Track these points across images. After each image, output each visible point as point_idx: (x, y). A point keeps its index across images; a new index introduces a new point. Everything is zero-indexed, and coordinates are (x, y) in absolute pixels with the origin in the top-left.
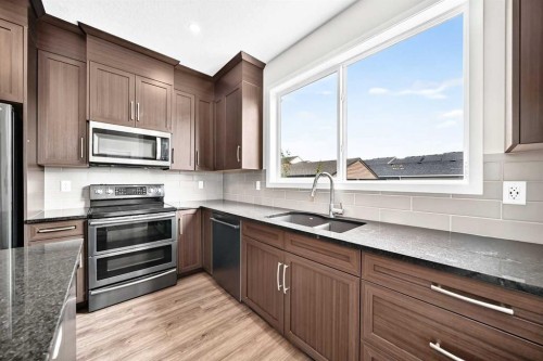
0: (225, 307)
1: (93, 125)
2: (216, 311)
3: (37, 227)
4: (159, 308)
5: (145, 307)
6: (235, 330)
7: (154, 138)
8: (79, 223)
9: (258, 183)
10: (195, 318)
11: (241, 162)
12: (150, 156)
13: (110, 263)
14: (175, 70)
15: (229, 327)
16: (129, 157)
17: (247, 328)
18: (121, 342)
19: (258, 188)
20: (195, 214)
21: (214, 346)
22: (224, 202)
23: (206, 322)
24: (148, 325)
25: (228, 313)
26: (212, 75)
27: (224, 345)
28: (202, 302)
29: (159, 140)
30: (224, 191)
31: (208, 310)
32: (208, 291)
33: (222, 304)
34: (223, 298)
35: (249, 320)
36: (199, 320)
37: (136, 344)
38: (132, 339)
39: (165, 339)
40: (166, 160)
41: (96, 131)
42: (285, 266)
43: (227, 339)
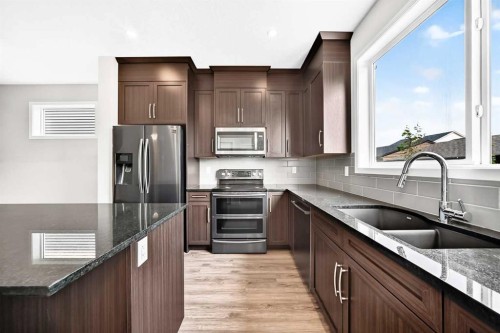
0: (297, 290)
1: (218, 130)
2: (287, 290)
3: (192, 194)
4: (248, 267)
5: (241, 262)
6: (296, 316)
7: (252, 133)
8: (208, 194)
9: (347, 168)
10: (269, 287)
11: (323, 147)
12: (251, 147)
13: (227, 224)
14: (268, 75)
15: (293, 311)
16: (231, 150)
17: (309, 321)
18: (219, 280)
19: (347, 174)
20: (282, 196)
21: (273, 320)
22: (317, 187)
23: (274, 294)
24: (237, 277)
25: (297, 297)
26: (300, 67)
27: (281, 324)
28: (279, 275)
29: (256, 134)
30: (318, 176)
31: (283, 285)
32: (288, 268)
33: (295, 285)
34: (299, 280)
35: (316, 315)
36: (270, 290)
37: (227, 286)
38: (225, 281)
39: (243, 292)
40: (262, 149)
41: (219, 133)
42: (342, 270)
43: (287, 320)
